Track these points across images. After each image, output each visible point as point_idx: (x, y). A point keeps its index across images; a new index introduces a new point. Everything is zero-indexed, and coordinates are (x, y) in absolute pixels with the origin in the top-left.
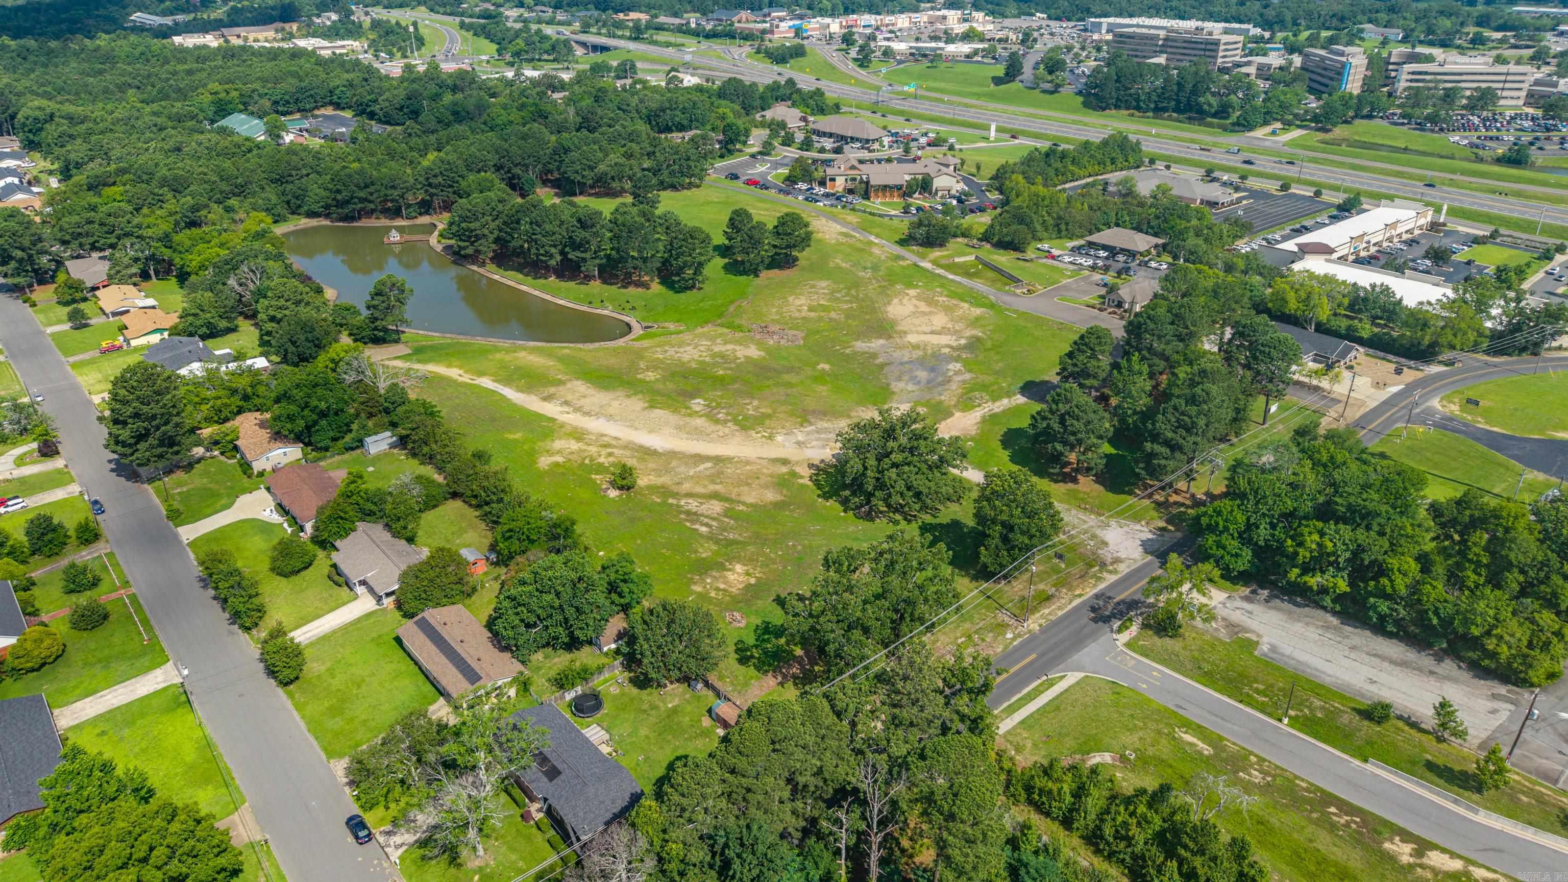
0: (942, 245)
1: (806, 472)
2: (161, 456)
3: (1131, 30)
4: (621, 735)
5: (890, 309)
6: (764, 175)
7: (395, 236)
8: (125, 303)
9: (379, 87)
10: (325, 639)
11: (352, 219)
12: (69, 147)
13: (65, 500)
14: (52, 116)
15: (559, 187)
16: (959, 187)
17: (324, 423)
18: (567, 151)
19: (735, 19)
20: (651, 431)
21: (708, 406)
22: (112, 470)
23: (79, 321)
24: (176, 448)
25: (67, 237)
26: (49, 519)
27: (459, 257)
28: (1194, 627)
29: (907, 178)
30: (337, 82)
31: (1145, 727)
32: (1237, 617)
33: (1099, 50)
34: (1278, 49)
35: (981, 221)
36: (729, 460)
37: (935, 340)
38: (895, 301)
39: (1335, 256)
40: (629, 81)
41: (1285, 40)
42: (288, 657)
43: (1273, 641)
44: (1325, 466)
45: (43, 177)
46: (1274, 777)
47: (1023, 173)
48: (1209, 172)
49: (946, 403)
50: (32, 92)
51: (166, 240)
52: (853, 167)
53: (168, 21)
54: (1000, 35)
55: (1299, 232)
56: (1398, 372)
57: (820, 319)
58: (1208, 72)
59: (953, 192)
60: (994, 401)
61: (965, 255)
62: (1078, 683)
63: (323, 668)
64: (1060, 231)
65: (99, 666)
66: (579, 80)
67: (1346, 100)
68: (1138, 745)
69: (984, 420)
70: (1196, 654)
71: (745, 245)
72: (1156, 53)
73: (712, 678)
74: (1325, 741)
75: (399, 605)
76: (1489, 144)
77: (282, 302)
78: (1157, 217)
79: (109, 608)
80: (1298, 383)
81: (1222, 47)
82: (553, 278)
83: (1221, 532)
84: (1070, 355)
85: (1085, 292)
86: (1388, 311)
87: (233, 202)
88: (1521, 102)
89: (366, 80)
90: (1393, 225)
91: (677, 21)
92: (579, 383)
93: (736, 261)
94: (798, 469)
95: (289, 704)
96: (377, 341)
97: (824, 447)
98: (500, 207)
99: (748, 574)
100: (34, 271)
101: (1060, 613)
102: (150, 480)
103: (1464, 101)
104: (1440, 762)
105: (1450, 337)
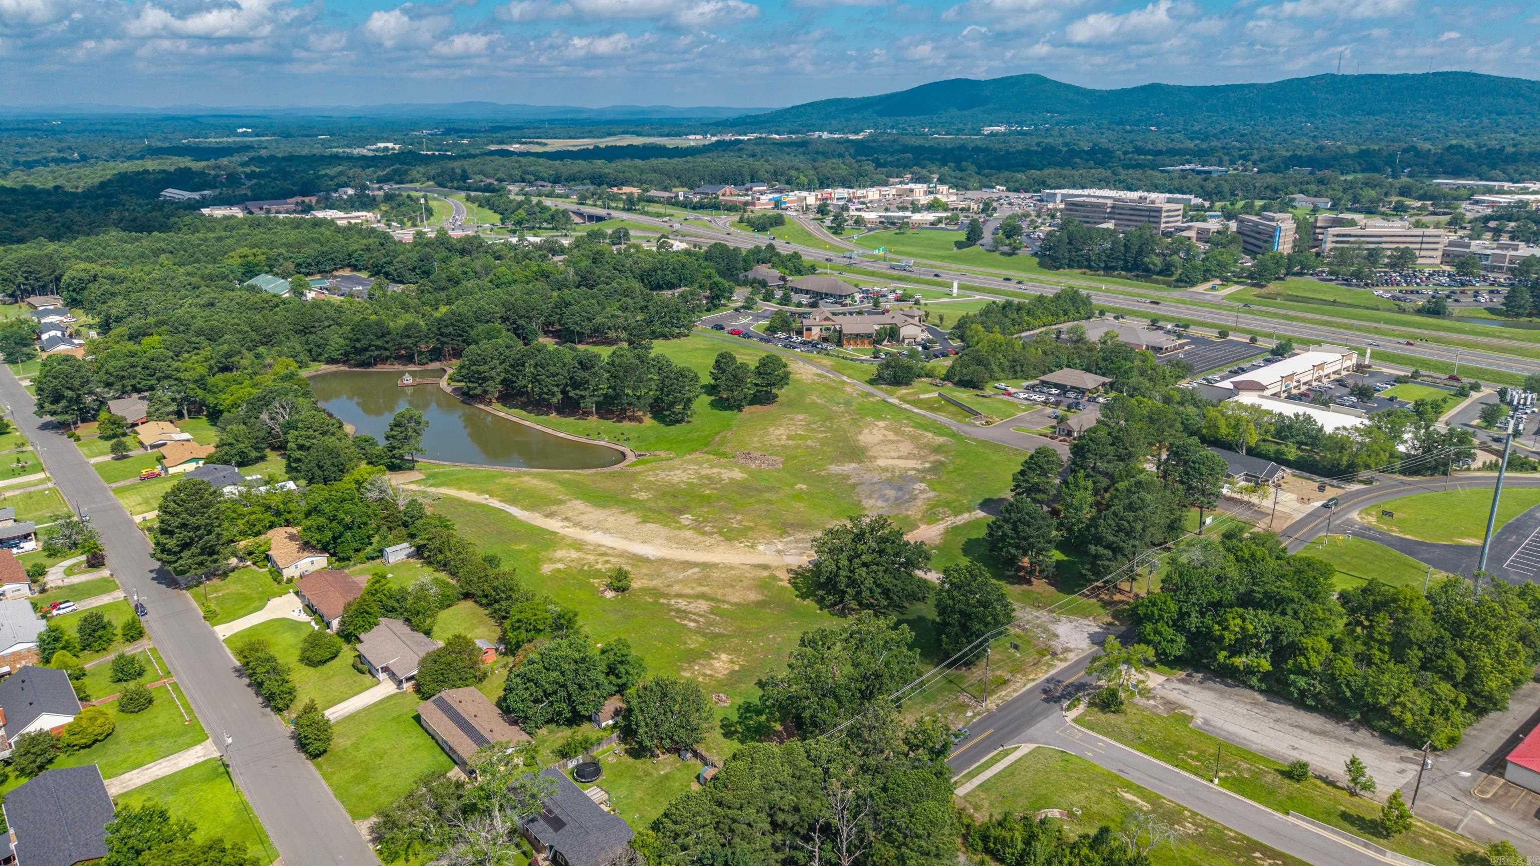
0: (907, 384)
1: (784, 576)
2: (201, 564)
3: (1081, 199)
4: (618, 797)
5: (861, 437)
6: (746, 326)
7: (408, 380)
8: (163, 437)
9: (394, 251)
10: (351, 718)
11: (369, 365)
12: (110, 304)
13: (110, 604)
14: (95, 277)
15: (559, 337)
16: (923, 336)
17: (348, 534)
18: (567, 304)
19: (720, 193)
20: (644, 542)
21: (696, 520)
22: (153, 579)
23: (120, 453)
24: (215, 557)
25: (112, 379)
26: (99, 617)
27: (468, 397)
28: (1135, 705)
29: (877, 327)
30: (355, 247)
31: (1090, 788)
32: (1174, 696)
33: (1053, 217)
34: (1218, 217)
35: (943, 365)
36: (715, 566)
37: (902, 463)
38: (866, 431)
39: (1267, 393)
40: (623, 247)
41: (1223, 209)
42: (318, 730)
43: (1207, 716)
44: (1247, 562)
45: (84, 330)
46: (1206, 828)
47: (982, 323)
48: (1154, 322)
49: (913, 518)
50: (76, 257)
51: (201, 382)
52: (827, 319)
53: (196, 196)
54: (962, 205)
55: (1236, 373)
56: (1321, 489)
57: (798, 446)
58: (1151, 236)
59: (919, 340)
60: (956, 515)
61: (929, 392)
62: (1030, 753)
63: (349, 743)
64: (1015, 372)
65: (145, 743)
66: (577, 245)
67: (1277, 260)
68: (1083, 803)
69: (947, 531)
70: (1137, 727)
71: (730, 384)
72: (1105, 220)
73: (700, 748)
74: (1251, 798)
75: (418, 689)
76: (1410, 297)
77: (311, 432)
78: (1104, 359)
79: (154, 694)
80: (1230, 499)
81: (1164, 214)
82: (554, 414)
83: (1157, 621)
84: (1022, 473)
85: (1039, 423)
86: (1312, 437)
87: (261, 349)
88: (1438, 261)
89: (382, 245)
90: (1321, 366)
91: (666, 194)
92: (578, 502)
93: (721, 398)
94: (777, 573)
95: (317, 773)
96: (393, 468)
97: (801, 555)
98: (507, 352)
99: (732, 662)
100: (80, 409)
101: (1015, 695)
102: (188, 588)
103: (1386, 260)
104: (1353, 811)
105: (1365, 458)
